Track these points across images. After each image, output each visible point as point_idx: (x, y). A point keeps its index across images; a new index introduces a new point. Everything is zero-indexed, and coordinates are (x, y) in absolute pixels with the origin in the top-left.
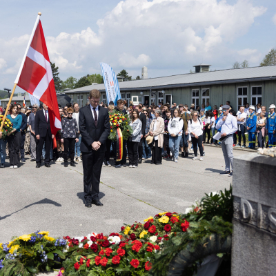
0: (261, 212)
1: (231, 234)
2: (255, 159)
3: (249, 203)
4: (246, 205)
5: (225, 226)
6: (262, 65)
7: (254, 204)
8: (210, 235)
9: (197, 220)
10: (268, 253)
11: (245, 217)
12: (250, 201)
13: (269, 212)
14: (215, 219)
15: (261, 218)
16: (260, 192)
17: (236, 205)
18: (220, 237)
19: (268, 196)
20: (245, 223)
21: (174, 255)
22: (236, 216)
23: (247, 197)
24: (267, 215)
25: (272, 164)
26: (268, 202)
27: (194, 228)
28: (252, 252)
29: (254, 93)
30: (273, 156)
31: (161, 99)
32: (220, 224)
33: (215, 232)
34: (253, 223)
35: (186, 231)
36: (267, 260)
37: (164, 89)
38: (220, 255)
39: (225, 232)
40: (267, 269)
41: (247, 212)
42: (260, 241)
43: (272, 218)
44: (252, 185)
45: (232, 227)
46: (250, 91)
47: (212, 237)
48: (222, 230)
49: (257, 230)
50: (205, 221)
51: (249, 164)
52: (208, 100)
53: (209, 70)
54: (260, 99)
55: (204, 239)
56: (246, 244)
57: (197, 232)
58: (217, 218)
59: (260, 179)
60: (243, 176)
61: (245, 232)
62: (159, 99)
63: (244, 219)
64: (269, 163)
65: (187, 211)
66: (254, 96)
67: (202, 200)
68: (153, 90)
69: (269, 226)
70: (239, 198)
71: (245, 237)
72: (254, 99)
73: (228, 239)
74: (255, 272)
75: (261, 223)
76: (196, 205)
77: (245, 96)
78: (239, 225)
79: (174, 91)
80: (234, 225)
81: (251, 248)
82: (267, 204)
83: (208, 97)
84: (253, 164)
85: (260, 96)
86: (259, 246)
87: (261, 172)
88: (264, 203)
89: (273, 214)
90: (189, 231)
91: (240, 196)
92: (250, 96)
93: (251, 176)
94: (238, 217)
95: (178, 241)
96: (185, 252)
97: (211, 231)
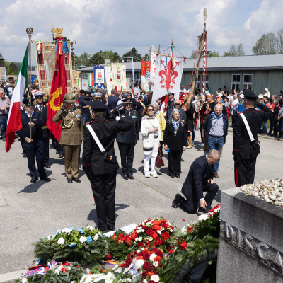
0: (240, 235)
1: (217, 248)
2: (237, 195)
3: (231, 228)
4: (229, 228)
5: (214, 242)
7: (235, 229)
8: (203, 251)
9: (192, 240)
10: (243, 265)
11: (228, 237)
12: (233, 227)
13: (245, 237)
14: (206, 238)
15: (240, 240)
16: (239, 221)
17: (222, 226)
18: (210, 251)
19: (245, 225)
20: (228, 240)
22: (222, 235)
23: (230, 223)
24: (244, 239)
25: (249, 203)
26: (245, 229)
27: (191, 247)
28: (232, 263)
30: (250, 194)
32: (210, 241)
33: (207, 248)
34: (234, 242)
35: (185, 249)
36: (242, 270)
38: (210, 263)
39: (213, 247)
40: (242, 276)
41: (229, 234)
42: (238, 256)
43: (247, 241)
44: (234, 215)
45: (218, 243)
46: (242, 78)
49: (236, 247)
50: (199, 240)
51: (233, 199)
52: (207, 84)
53: (209, 55)
54: (250, 86)
56: (228, 256)
59: (240, 212)
60: (229, 207)
61: (228, 247)
64: (247, 202)
66: (246, 83)
69: (245, 247)
70: (224, 223)
71: (228, 251)
72: (245, 86)
73: (216, 251)
74: (233, 276)
75: (239, 243)
78: (223, 241)
80: (220, 241)
81: (231, 260)
82: (244, 231)
83: (208, 82)
84: (235, 200)
85: (250, 83)
86: (237, 258)
87: (241, 207)
88: (242, 230)
89: (248, 239)
90: (187, 249)
91: (225, 221)
92: (242, 83)
93: (234, 208)
94: (223, 236)
95: (179, 259)
96: (185, 266)
97: (204, 248)
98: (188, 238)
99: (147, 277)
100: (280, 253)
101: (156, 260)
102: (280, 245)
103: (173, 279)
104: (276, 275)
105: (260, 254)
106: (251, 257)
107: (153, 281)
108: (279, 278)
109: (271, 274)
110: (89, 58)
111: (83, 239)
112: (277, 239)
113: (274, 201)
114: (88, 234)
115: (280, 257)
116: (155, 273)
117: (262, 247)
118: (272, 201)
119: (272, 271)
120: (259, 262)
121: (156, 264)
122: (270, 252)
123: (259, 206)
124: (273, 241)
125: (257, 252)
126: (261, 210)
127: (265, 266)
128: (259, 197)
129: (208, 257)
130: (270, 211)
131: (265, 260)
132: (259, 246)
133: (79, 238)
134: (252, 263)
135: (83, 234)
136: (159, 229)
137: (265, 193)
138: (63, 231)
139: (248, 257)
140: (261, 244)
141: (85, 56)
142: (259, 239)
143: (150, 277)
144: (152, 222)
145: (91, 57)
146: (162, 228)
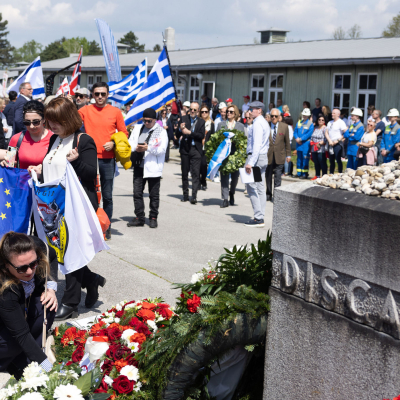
0: (312, 276)
1: (266, 313)
2: (307, 190)
3: (295, 262)
4: (289, 264)
5: (258, 301)
6: (387, 35)
7: (302, 263)
8: (234, 316)
9: (211, 293)
10: (319, 339)
11: (288, 285)
12: (296, 259)
13: (323, 276)
14: (241, 290)
15: (312, 286)
16: (311, 244)
17: (276, 264)
18: (250, 318)
19: (322, 250)
20: (288, 293)
21: (178, 351)
22: (276, 284)
23: (293, 253)
24: (320, 281)
25: (330, 200)
26: (322, 259)
27: (209, 306)
28: (296, 341)
29: (363, 86)
30: (334, 187)
31: (195, 89)
32: (249, 298)
33: (242, 311)
34: (300, 294)
35: (196, 311)
37: (202, 72)
38: (250, 348)
39: (257, 310)
40: (316, 367)
41: (291, 276)
42: (308, 322)
43: (327, 285)
44: (301, 234)
45: (268, 302)
46: (355, 81)
47: (238, 319)
48: (253, 307)
49: (305, 304)
50: (226, 293)
51: (297, 199)
52: (280, 94)
53: (286, 39)
54: (372, 98)
55: (226, 322)
56: (288, 328)
57: (213, 312)
58: (247, 289)
59: (312, 223)
60: (289, 220)
61: (288, 308)
62: (191, 88)
63: (287, 288)
64: (326, 199)
65: (195, 279)
66: (362, 92)
67: (221, 260)
68: (181, 72)
69: (322, 299)
70: (281, 255)
71: (287, 316)
72: (362, 97)
73: (263, 320)
74: (298, 372)
75: (311, 294)
76: (208, 269)
78: (278, 297)
79: (220, 76)
80: (272, 298)
81: (295, 334)
82: (321, 264)
83: (280, 90)
84: (302, 199)
85: (373, 92)
86: (305, 330)
87: (314, 212)
88: (317, 262)
89: (329, 279)
90: (200, 311)
91: (282, 251)
92: (356, 91)
93: (300, 218)
94: (278, 286)
95: (183, 329)
96: (195, 347)
97: (236, 309)
98: (202, 290)
99: (114, 370)
100: (394, 293)
101: (135, 341)
102: (393, 275)
103: (169, 374)
104: (386, 345)
105: (353, 307)
106: (334, 317)
107: (124, 378)
108: (394, 352)
109: (377, 346)
110: (38, 51)
112: (386, 264)
113: (381, 191)
115: (394, 303)
116: (130, 363)
117: (358, 291)
118: (377, 192)
119: (378, 337)
120: (351, 325)
121: (134, 347)
122: (372, 297)
123: (350, 202)
124: (379, 270)
125: (346, 303)
126: (353, 208)
127: (364, 332)
128: (352, 190)
129: (245, 332)
130: (372, 208)
131: (363, 318)
132: (351, 288)
134: (336, 332)
136: (152, 318)
137: (365, 181)
139: (329, 318)
140: (356, 283)
141: (32, 46)
142: (350, 273)
143: (118, 371)
144: (138, 305)
145: (43, 49)
146: (157, 316)
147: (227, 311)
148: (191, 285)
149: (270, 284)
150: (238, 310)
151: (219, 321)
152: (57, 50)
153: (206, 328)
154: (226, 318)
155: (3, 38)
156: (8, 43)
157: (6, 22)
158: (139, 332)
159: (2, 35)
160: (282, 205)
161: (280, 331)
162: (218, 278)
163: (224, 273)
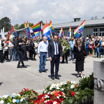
1: (93, 95)
2: (103, 61)
3: (101, 81)
4: (99, 82)
5: (91, 92)
8: (85, 97)
9: (78, 91)
11: (99, 87)
17: (95, 81)
18: (89, 97)
20: (99, 89)
22: (95, 87)
23: (100, 78)
27: (77, 94)
28: (102, 102)
32: (88, 91)
34: (103, 89)
39: (91, 94)
41: (100, 85)
44: (102, 73)
45: (93, 92)
48: (89, 94)
50: (82, 90)
51: (101, 63)
56: (100, 99)
57: (79, 96)
58: (87, 88)
60: (98, 69)
61: (99, 94)
67: (80, 81)
68: (55, 30)
70: (96, 79)
71: (100, 96)
73: (92, 97)
77: (97, 32)
78: (96, 90)
79: (65, 30)
80: (94, 91)
81: (102, 101)
85: (103, 32)
90: (75, 96)
91: (97, 78)
92: (99, 32)
93: (102, 68)
95: (71, 101)
97: (85, 95)
98: (75, 90)
110: (18, 27)
111: (14, 101)
114: (17, 98)
133: (12, 100)
135: (15, 98)
136: (58, 96)
138: (3, 97)
144: (54, 92)
145: (20, 26)
146: (59, 95)
147: (83, 96)
148: (72, 89)
149: (93, 87)
150: (86, 95)
151: (81, 98)
152: (23, 26)
153: (77, 101)
154: (83, 97)
155: (10, 24)
156: (11, 25)
157: (10, 20)
158: (58, 102)
159: (9, 23)
160: (96, 65)
161: (97, 100)
162: (79, 86)
163: (80, 84)
